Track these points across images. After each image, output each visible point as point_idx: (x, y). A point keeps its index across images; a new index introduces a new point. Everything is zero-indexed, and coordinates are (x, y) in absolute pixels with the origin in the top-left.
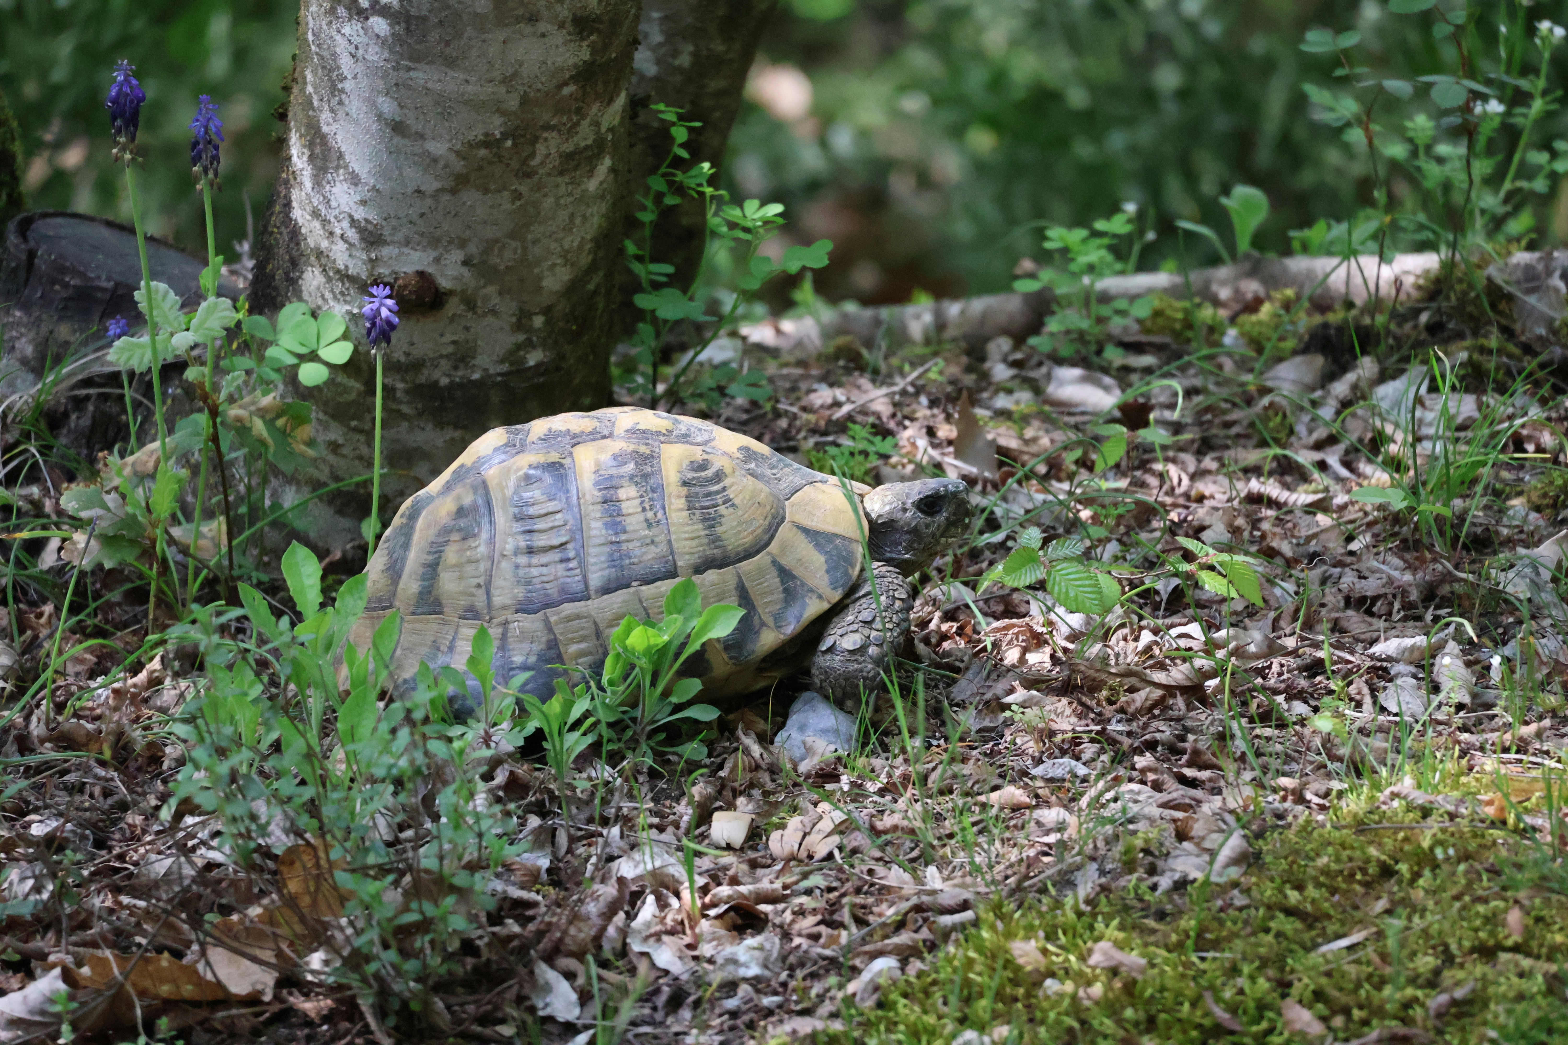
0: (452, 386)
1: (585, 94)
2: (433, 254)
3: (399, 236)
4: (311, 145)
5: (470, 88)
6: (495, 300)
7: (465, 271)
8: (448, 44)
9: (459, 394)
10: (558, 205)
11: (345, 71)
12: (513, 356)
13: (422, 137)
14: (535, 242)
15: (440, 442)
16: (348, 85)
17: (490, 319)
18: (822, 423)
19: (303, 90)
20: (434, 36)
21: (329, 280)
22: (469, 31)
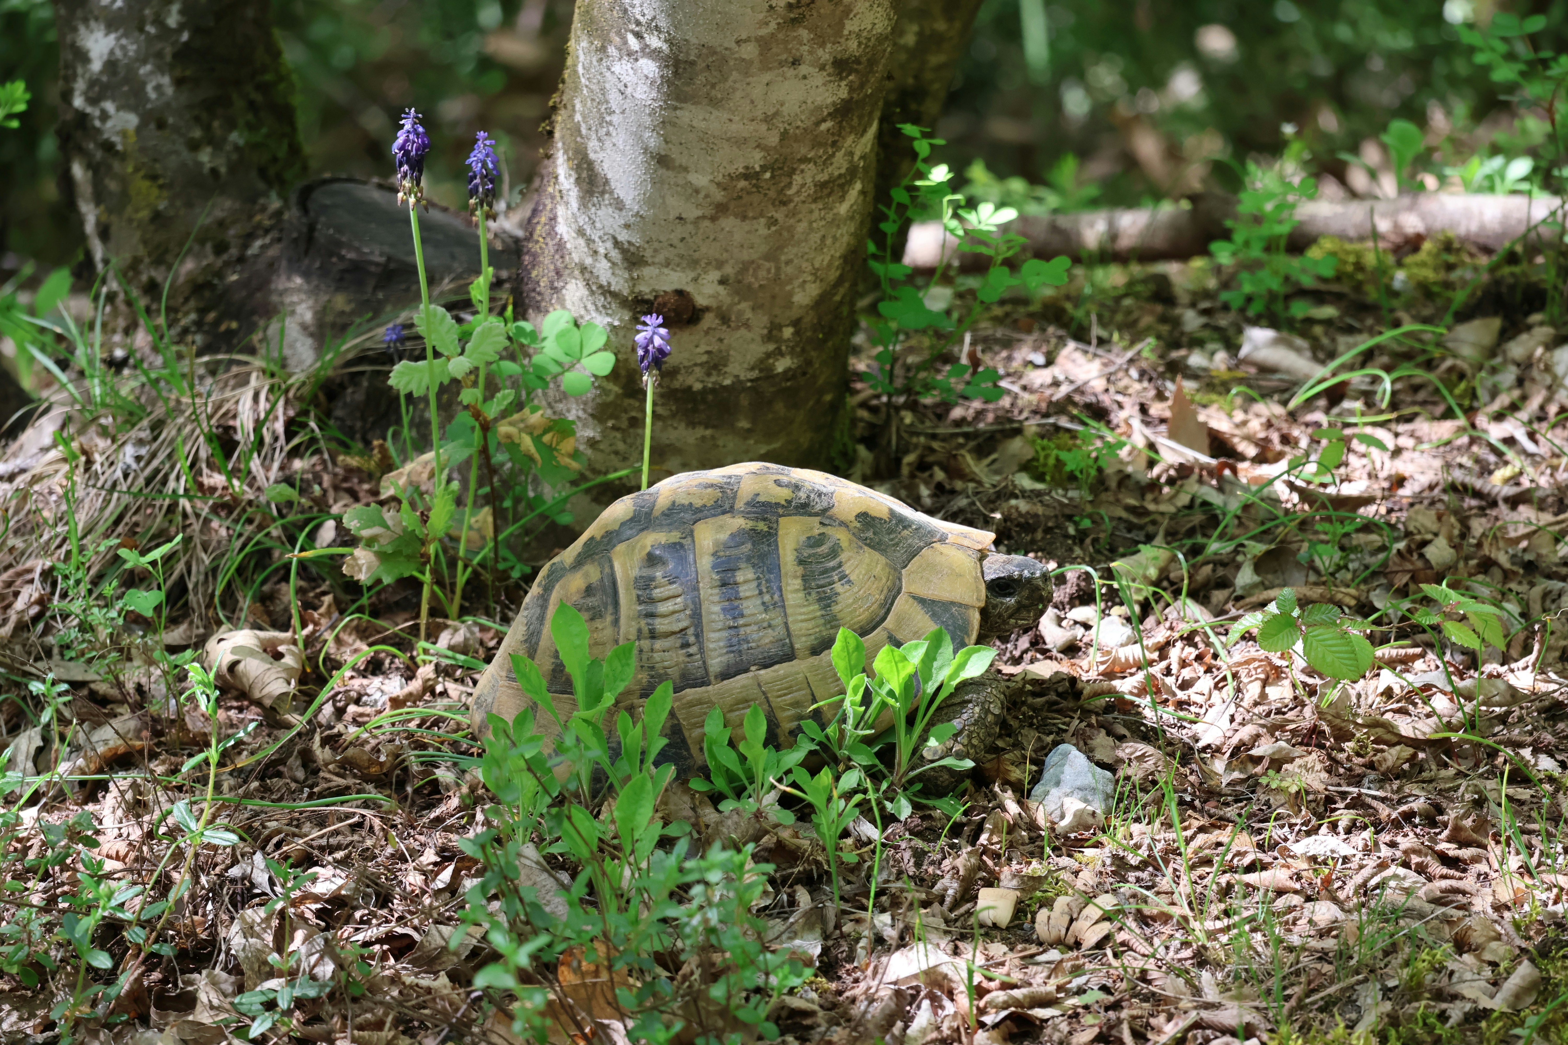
0: (705, 391)
1: (841, 128)
2: (692, 275)
3: (660, 258)
4: (578, 168)
5: (734, 127)
6: (748, 314)
7: (721, 289)
8: (713, 86)
9: (710, 397)
10: (811, 229)
11: (614, 106)
12: (763, 365)
13: (686, 169)
14: (787, 263)
15: (691, 440)
16: (615, 119)
17: (743, 331)
18: (1044, 405)
19: (571, 117)
20: (700, 79)
21: (592, 293)
22: (735, 75)
